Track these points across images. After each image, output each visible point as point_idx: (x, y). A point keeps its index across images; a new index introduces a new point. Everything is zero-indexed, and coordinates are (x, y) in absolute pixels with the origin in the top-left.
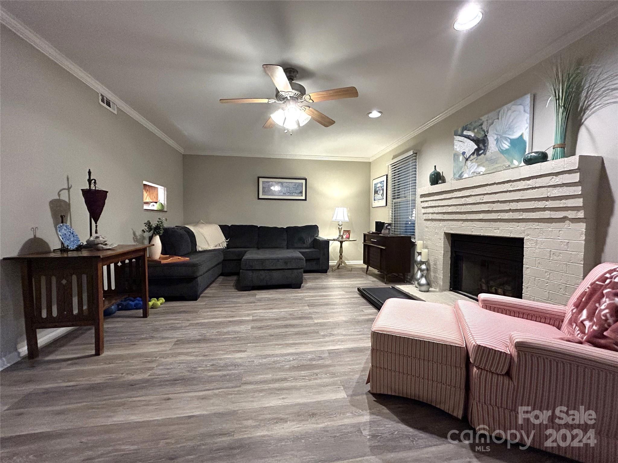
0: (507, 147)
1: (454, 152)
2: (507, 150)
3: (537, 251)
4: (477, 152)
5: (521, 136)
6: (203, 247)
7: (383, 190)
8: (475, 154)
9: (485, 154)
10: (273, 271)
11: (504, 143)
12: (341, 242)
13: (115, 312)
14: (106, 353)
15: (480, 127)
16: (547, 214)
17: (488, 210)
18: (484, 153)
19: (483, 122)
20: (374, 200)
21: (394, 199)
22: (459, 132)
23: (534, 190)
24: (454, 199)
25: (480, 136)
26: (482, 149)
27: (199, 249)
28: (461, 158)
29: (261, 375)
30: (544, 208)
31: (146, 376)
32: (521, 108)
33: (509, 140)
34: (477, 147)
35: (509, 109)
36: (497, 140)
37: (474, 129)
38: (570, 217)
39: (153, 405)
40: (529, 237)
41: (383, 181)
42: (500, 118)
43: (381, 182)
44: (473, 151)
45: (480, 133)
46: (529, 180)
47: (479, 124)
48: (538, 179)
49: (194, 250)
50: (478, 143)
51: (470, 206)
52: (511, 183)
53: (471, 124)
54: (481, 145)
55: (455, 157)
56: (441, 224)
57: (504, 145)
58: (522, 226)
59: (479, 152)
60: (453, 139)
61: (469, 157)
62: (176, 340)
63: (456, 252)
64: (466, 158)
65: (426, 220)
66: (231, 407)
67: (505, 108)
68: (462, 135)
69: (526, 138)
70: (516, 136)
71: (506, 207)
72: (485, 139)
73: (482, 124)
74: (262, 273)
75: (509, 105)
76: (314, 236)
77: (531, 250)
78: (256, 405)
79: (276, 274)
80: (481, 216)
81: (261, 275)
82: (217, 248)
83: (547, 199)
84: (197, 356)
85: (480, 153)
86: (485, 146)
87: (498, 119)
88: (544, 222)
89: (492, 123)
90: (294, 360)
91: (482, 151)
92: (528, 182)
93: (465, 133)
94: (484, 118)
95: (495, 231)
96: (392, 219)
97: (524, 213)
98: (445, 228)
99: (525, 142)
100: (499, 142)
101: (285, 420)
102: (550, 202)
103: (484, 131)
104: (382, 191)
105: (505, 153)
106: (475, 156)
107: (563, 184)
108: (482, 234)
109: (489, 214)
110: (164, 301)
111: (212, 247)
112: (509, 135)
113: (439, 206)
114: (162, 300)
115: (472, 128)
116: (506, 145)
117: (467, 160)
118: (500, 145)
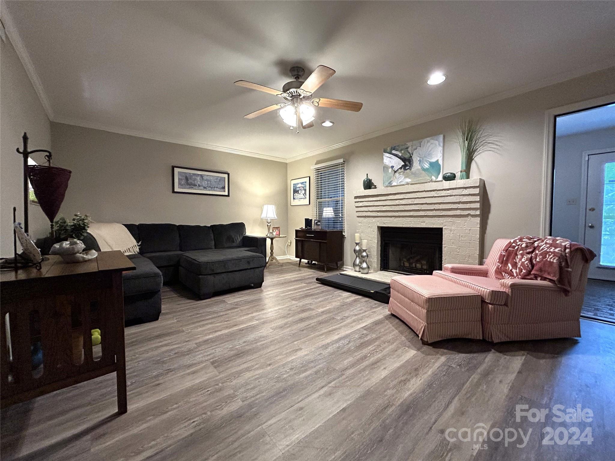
0: (428, 167)
1: (384, 165)
2: (427, 169)
3: (451, 235)
4: (404, 167)
5: (437, 161)
7: (305, 190)
8: (403, 169)
9: (411, 170)
11: (425, 164)
12: (272, 239)
15: (406, 150)
16: (458, 212)
17: (418, 210)
18: (410, 168)
19: (409, 147)
20: (294, 199)
21: (318, 199)
22: (389, 150)
23: (452, 197)
24: (389, 201)
25: (407, 156)
26: (408, 166)
28: (390, 170)
30: (457, 208)
32: (437, 142)
33: (429, 162)
34: (404, 164)
35: (428, 142)
36: (420, 161)
37: (401, 150)
38: (472, 214)
40: (446, 227)
41: (306, 182)
42: (422, 146)
43: (303, 183)
44: (401, 166)
45: (407, 155)
46: (448, 190)
47: (406, 147)
48: (454, 190)
50: (404, 161)
51: (402, 206)
52: (436, 192)
53: (398, 146)
54: (407, 163)
55: (385, 169)
56: (374, 220)
57: (425, 165)
58: (441, 220)
59: (405, 168)
60: (383, 155)
61: (398, 170)
63: (384, 240)
64: (394, 171)
65: (358, 217)
67: (426, 140)
68: (391, 153)
69: (440, 162)
70: (434, 160)
71: (432, 207)
72: (411, 159)
73: (407, 148)
75: (428, 139)
76: (242, 234)
77: (447, 235)
80: (411, 214)
83: (459, 203)
85: (407, 168)
86: (410, 164)
87: (420, 146)
88: (455, 217)
89: (416, 149)
91: (408, 167)
92: (448, 192)
93: (394, 152)
94: (409, 144)
95: (422, 224)
96: (317, 216)
97: (444, 212)
98: (378, 223)
99: (440, 165)
100: (421, 162)
102: (461, 205)
103: (409, 153)
104: (303, 192)
105: (426, 171)
106: (402, 170)
107: (470, 194)
108: (411, 226)
109: (418, 212)
112: (429, 159)
113: (373, 206)
115: (400, 149)
116: (427, 166)
117: (395, 172)
118: (422, 165)
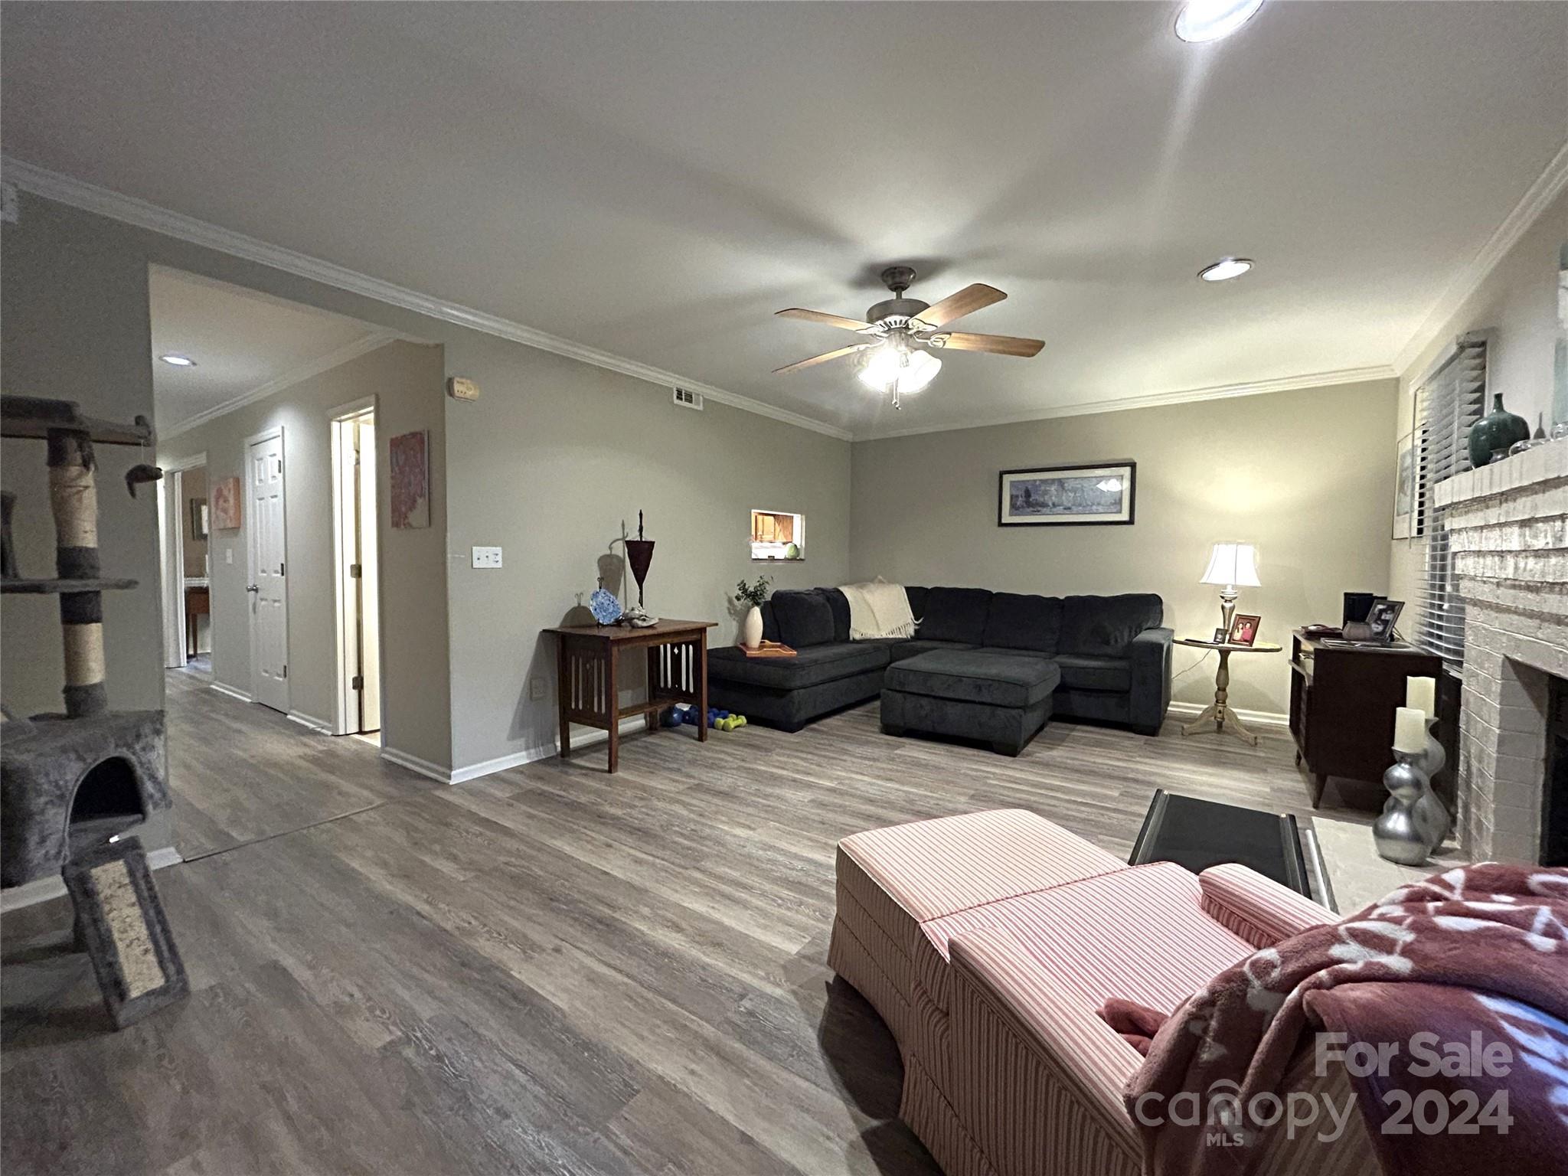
1: (1557, 335)
6: (863, 631)
10: (948, 703)
12: (1225, 654)
13: (678, 725)
14: (620, 774)
27: (855, 634)
29: (729, 867)
31: (619, 812)
39: (593, 845)
49: (844, 636)
55: (1560, 354)
56: (1498, 621)
62: (696, 782)
66: (649, 885)
74: (924, 701)
78: (675, 897)
79: (953, 711)
81: (922, 706)
82: (891, 636)
84: (693, 812)
90: (802, 870)
98: (1504, 641)
101: (678, 928)
110: (745, 721)
111: (884, 634)
114: (743, 720)
